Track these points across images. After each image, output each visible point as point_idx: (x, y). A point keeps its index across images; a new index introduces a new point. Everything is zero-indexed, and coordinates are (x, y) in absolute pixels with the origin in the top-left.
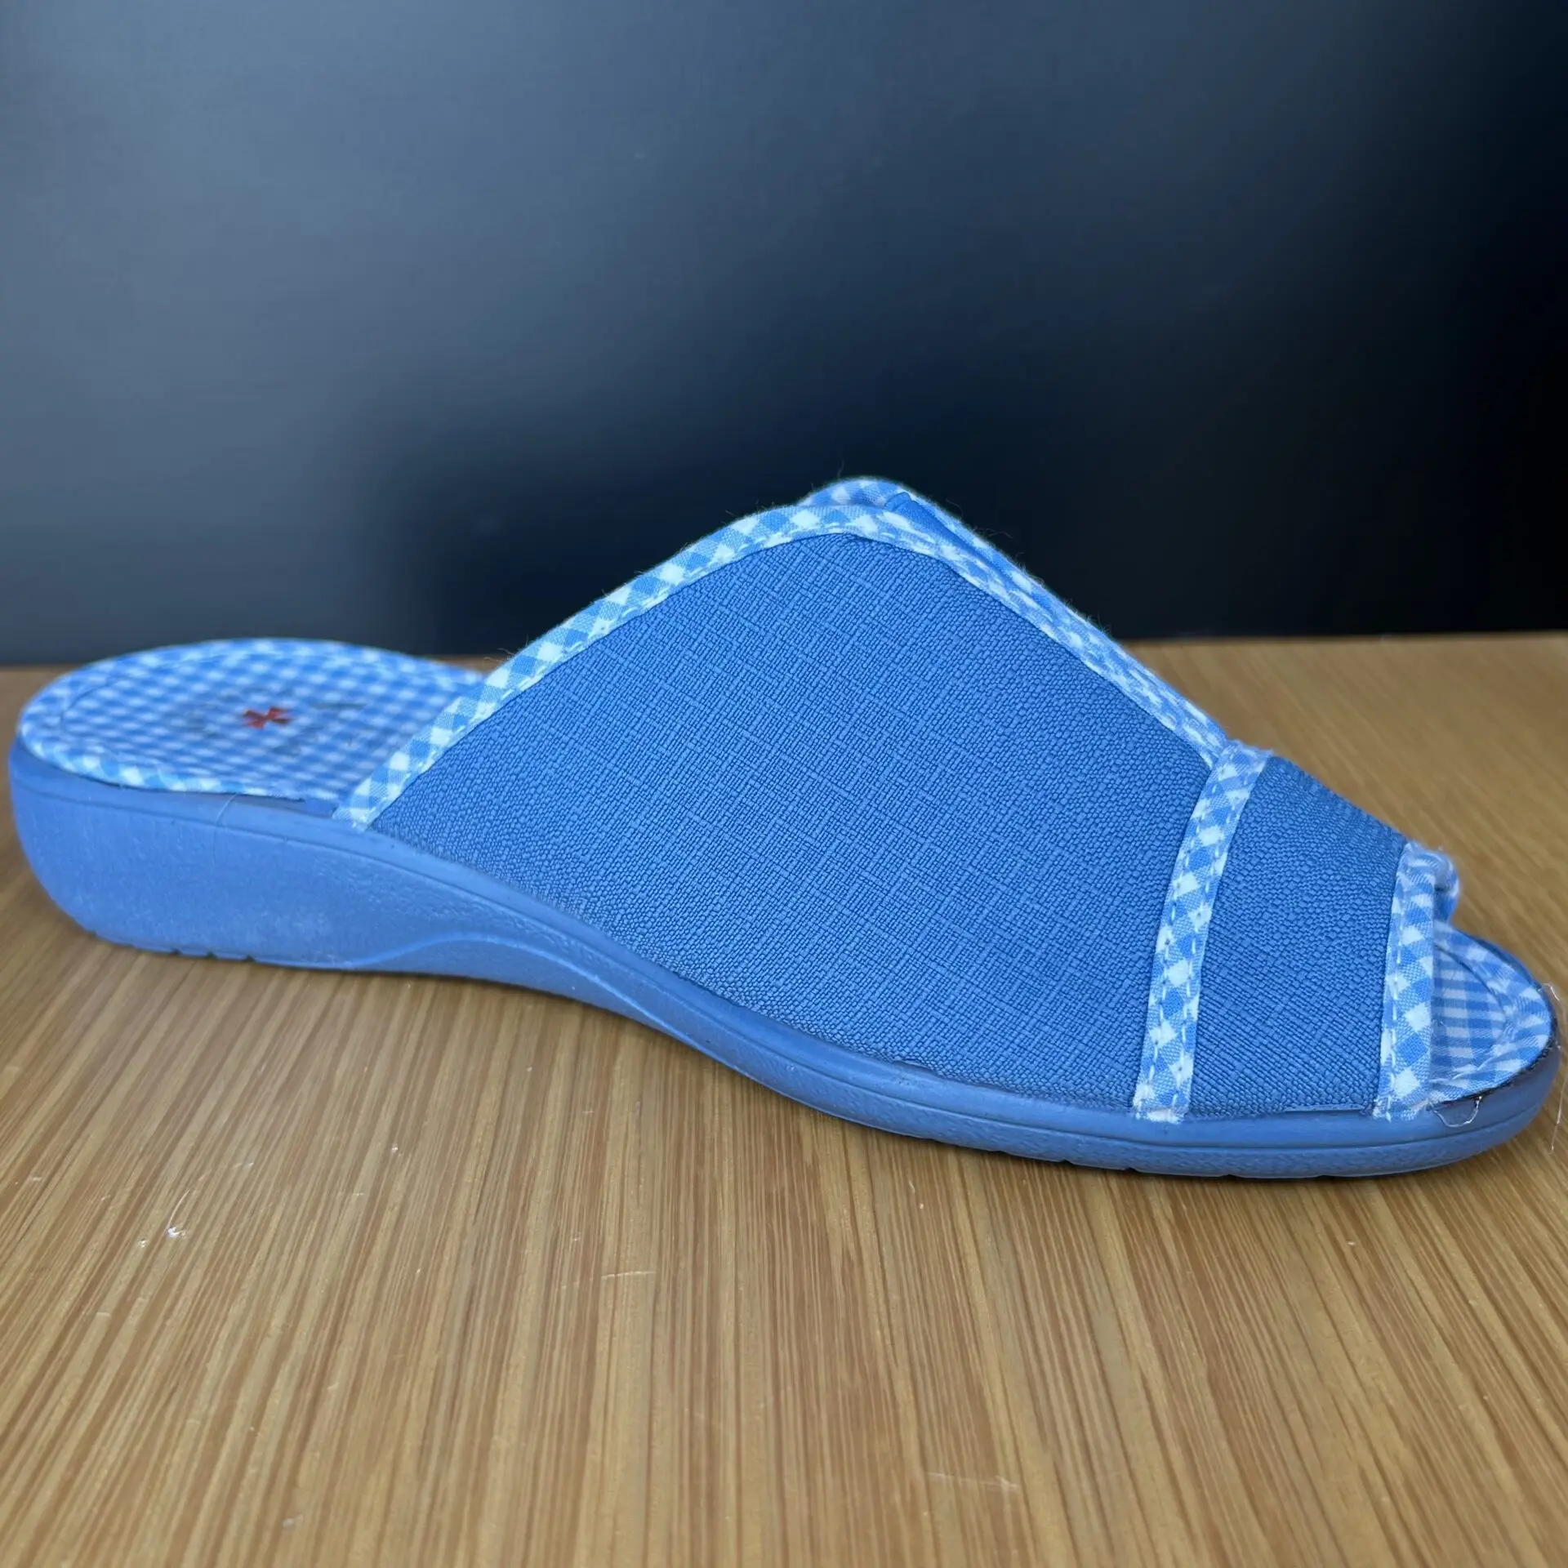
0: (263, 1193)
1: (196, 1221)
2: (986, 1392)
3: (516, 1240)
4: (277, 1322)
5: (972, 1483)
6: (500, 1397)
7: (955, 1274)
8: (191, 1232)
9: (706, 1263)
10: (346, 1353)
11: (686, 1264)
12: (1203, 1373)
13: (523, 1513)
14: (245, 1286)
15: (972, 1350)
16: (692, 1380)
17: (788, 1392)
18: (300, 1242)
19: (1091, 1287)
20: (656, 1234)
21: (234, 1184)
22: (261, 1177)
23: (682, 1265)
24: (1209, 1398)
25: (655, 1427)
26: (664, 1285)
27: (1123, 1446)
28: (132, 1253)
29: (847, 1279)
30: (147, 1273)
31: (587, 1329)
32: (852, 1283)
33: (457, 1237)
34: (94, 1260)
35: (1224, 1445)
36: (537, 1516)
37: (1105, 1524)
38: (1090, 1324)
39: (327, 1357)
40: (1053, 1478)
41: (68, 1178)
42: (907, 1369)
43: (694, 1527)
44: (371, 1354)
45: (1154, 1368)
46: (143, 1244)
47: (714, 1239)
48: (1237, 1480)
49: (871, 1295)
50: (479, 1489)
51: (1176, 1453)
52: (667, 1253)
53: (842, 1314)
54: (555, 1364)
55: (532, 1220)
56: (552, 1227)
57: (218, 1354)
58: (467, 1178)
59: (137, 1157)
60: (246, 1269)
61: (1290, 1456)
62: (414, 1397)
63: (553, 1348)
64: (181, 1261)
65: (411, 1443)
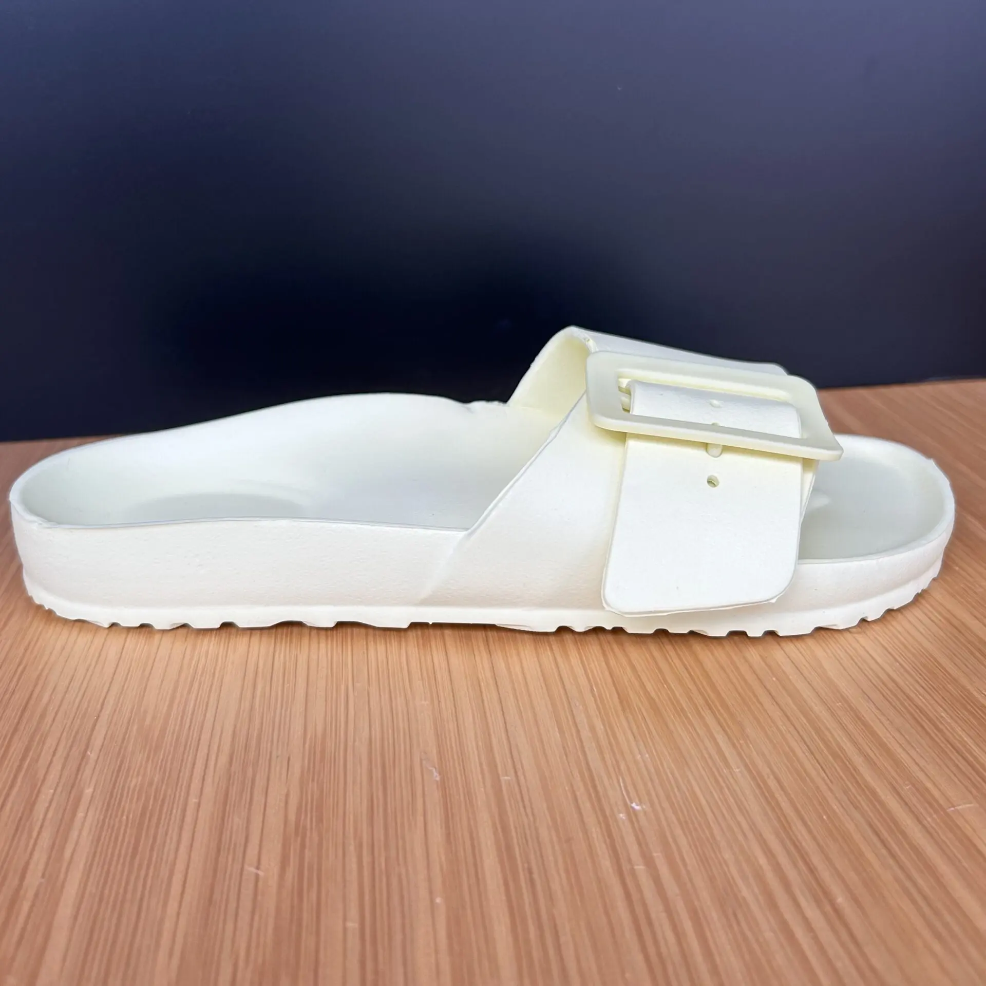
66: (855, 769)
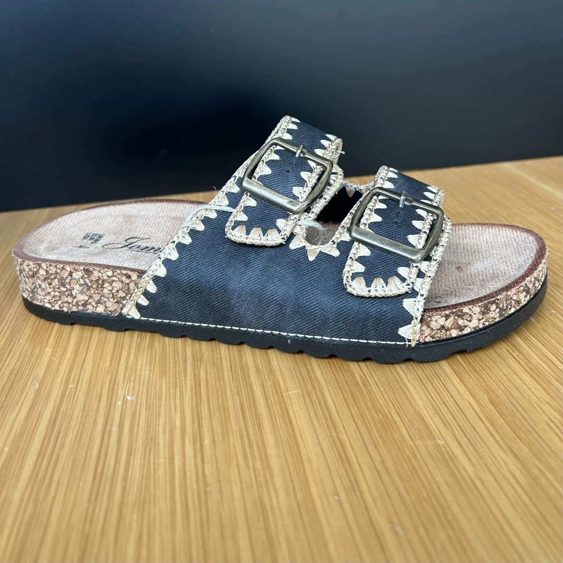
0: (156, 381)
1: (136, 393)
2: (423, 414)
3: (249, 386)
4: (178, 422)
5: (429, 443)
6: (264, 437)
7: (399, 379)
8: (136, 397)
9: (317, 386)
10: (206, 430)
11: (310, 387)
12: (487, 399)
13: (287, 474)
14: (162, 413)
15: (413, 401)
16: (326, 424)
17: (359, 422)
18: (175, 395)
19: (442, 377)
20: (296, 378)
21: (144, 379)
22: (153, 375)
23: (308, 387)
24: (492, 407)
25: (321, 440)
26: (305, 395)
27: (472, 425)
28: (117, 407)
29: (365, 385)
30: (125, 413)
31: (285, 411)
32: (367, 386)
33: (229, 388)
34: (104, 410)
35: (502, 420)
36: (292, 474)
37: (475, 450)
38: (447, 389)
39: (200, 433)
40: (454, 438)
41: (84, 384)
42: (395, 410)
43: (346, 470)
44: (215, 429)
45: (471, 400)
46: (120, 403)
47: (316, 378)
48: (511, 431)
49: (374, 389)
50: (269, 467)
51: (488, 425)
52: (302, 384)
53: (367, 396)
54: (279, 424)
55: (252, 379)
56: (260, 380)
57: (161, 436)
58: (225, 368)
59: (106, 374)
60: (160, 407)
61: (524, 422)
62: (235, 441)
63: (276, 419)
64: (136, 407)
65: (240, 457)
66: (249, 375)
